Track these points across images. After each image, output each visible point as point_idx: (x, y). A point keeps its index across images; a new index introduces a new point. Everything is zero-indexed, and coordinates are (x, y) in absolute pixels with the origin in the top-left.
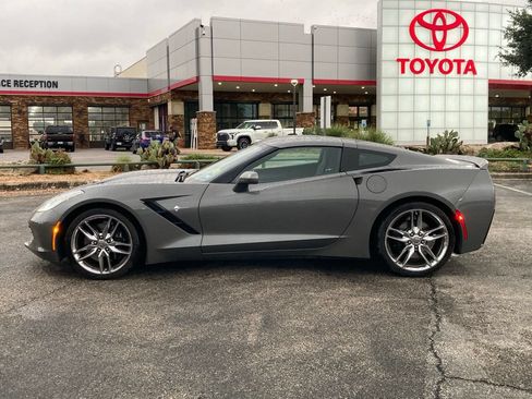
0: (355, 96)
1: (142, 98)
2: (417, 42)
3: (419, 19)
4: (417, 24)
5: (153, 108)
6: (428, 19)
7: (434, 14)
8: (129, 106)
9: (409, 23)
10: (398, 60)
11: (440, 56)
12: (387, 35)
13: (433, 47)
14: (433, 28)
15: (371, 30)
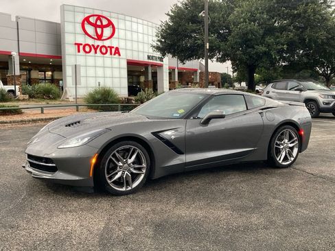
0: (43, 65)
2: (86, 33)
3: (87, 19)
4: (86, 22)
6: (92, 20)
7: (95, 18)
9: (81, 21)
10: (76, 44)
11: (100, 43)
12: (68, 28)
13: (96, 37)
14: (95, 26)
15: (56, 23)
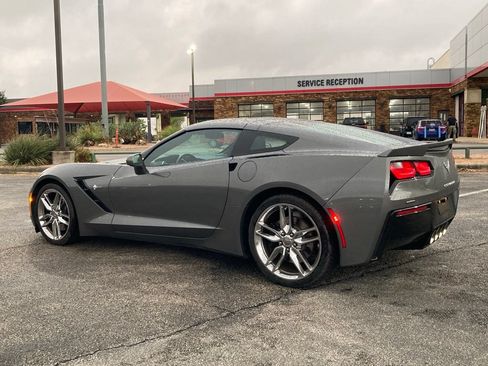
1: (443, 88)
5: (454, 97)
8: (430, 97)
